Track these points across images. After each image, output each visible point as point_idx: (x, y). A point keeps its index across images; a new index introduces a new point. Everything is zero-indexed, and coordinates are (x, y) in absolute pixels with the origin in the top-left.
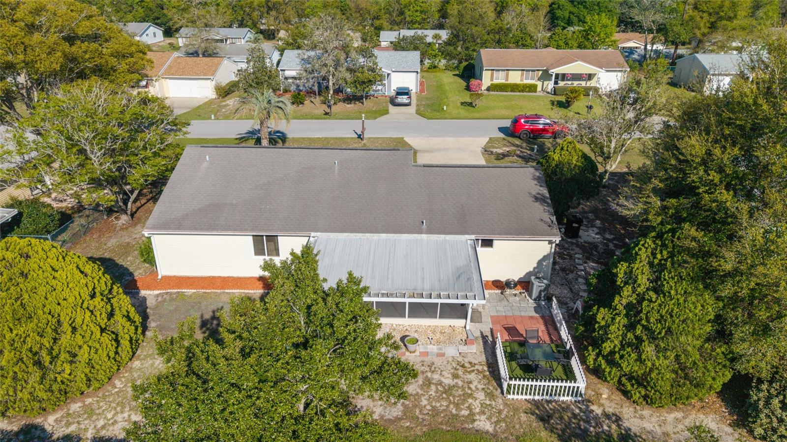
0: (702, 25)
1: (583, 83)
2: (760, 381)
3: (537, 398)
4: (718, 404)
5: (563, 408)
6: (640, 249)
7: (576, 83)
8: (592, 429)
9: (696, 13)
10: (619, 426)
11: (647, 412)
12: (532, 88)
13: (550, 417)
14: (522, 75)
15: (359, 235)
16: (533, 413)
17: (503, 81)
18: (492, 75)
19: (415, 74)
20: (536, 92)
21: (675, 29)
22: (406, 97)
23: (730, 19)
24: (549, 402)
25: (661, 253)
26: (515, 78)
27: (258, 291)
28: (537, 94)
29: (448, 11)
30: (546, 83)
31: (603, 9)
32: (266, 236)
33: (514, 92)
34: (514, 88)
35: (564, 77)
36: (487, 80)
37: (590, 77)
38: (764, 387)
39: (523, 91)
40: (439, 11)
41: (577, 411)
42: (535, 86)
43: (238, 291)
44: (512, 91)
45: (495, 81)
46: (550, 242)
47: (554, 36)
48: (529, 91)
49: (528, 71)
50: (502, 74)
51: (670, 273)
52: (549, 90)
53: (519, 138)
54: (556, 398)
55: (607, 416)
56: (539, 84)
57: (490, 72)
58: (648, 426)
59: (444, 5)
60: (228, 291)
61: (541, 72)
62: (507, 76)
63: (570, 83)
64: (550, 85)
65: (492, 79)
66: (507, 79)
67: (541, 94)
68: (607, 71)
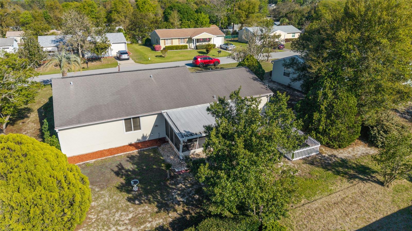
0: (243, 16)
1: (207, 43)
2: (372, 127)
3: (304, 157)
4: (359, 142)
5: (314, 158)
6: (326, 83)
7: (204, 43)
8: (330, 162)
9: (240, 11)
10: (337, 158)
11: (341, 151)
12: (185, 47)
13: (313, 162)
14: (179, 41)
15: (187, 108)
16: (306, 163)
17: (171, 45)
18: (165, 42)
19: (124, 44)
20: (187, 49)
21: (233, 18)
22: (126, 55)
23: (253, 13)
24: (308, 157)
25: (334, 83)
26: (176, 43)
27: (134, 151)
28: (188, 50)
29: (112, 17)
30: (190, 44)
31: (189, 14)
32: (133, 118)
33: (177, 49)
34: (177, 48)
35: (198, 40)
36: (163, 44)
37: (209, 40)
38: (375, 128)
39: (181, 49)
40: (106, 17)
41: (320, 158)
42: (187, 46)
43: (123, 153)
44: (176, 49)
45: (167, 45)
46: (267, 96)
47: (182, 24)
48: (184, 49)
49: (181, 39)
50: (169, 41)
51: (340, 90)
52: (193, 48)
53: (199, 67)
54: (310, 155)
55: (330, 156)
56: (188, 45)
57: (163, 40)
58: (346, 155)
59: (109, 14)
60: (117, 155)
61: (187, 39)
62: (172, 42)
63: (201, 43)
64: (192, 46)
65: (165, 44)
66: (172, 43)
67: (190, 49)
68: (217, 36)
